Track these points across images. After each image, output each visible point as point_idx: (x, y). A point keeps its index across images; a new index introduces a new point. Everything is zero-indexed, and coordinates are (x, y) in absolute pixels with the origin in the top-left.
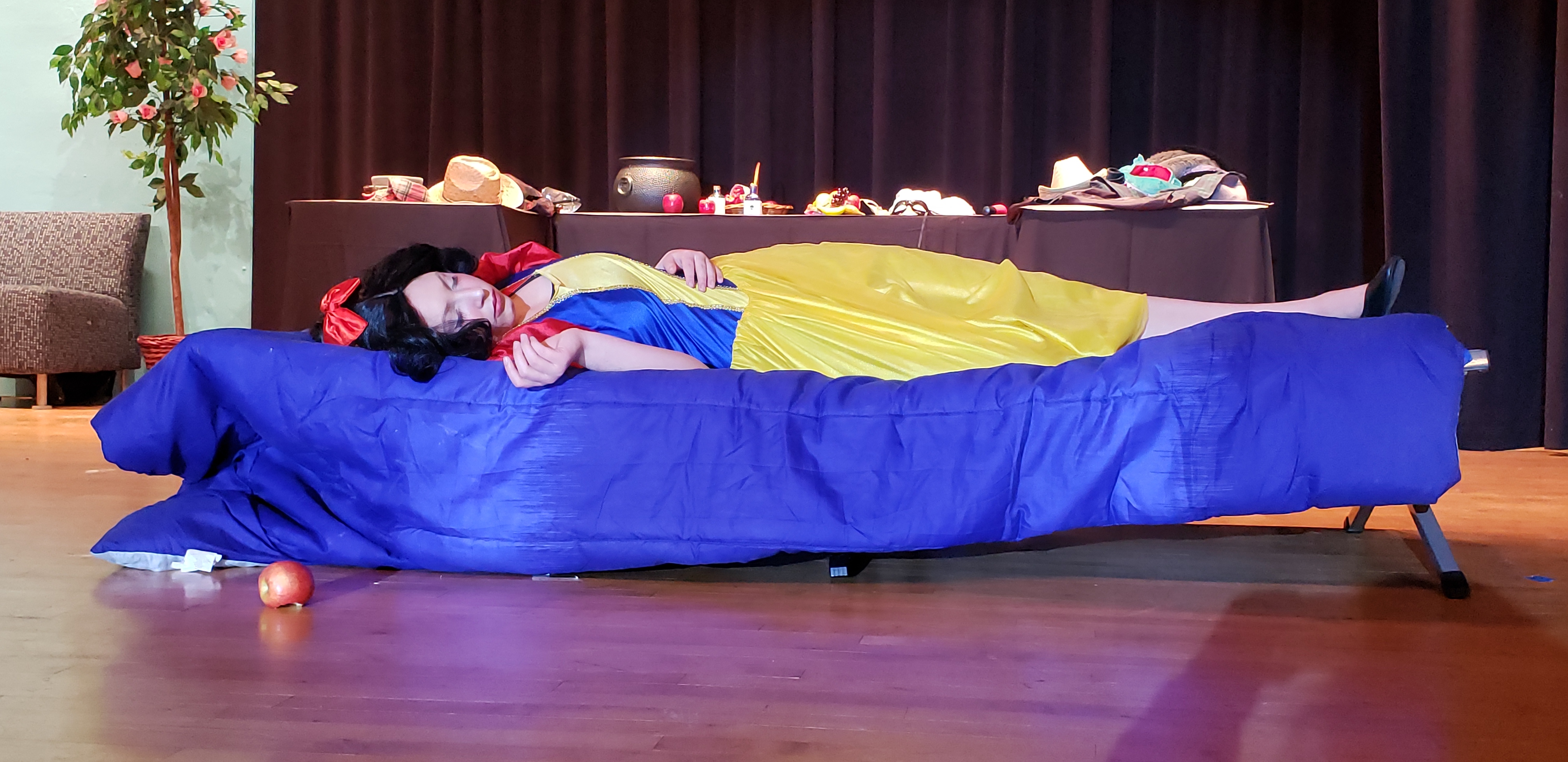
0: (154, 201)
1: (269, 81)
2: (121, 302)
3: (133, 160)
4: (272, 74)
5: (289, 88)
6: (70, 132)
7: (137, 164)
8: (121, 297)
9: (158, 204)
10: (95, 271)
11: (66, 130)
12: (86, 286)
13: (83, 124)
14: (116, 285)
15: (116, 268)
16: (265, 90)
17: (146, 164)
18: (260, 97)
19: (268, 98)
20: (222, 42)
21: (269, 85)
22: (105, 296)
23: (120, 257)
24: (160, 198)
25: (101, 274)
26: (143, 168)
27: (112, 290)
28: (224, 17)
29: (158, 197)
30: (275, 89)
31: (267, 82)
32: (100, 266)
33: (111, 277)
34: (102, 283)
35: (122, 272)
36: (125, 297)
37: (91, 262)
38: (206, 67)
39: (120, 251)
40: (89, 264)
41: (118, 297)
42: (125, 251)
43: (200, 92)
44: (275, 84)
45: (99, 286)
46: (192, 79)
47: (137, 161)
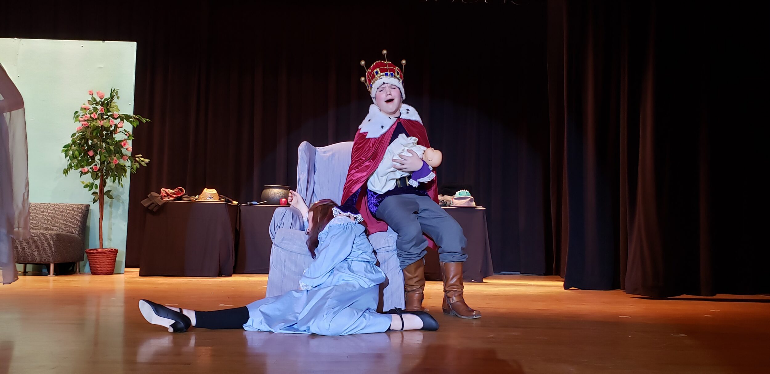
0: (93, 200)
1: (140, 158)
2: (79, 237)
3: (84, 185)
4: (140, 155)
5: (147, 160)
6: (66, 175)
7: (86, 186)
8: (79, 235)
9: (95, 201)
10: (69, 225)
11: (64, 174)
12: (65, 231)
13: (70, 172)
14: (77, 231)
15: (77, 224)
16: (138, 161)
17: (90, 186)
18: (137, 164)
19: (140, 164)
20: (125, 144)
21: (140, 159)
22: (73, 234)
23: (78, 220)
24: (96, 199)
25: (71, 226)
26: (88, 188)
27: (75, 232)
28: (125, 136)
29: (95, 198)
30: (142, 161)
31: (139, 158)
32: (71, 223)
33: (75, 227)
34: (71, 230)
35: (79, 226)
36: (80, 235)
37: (67, 222)
38: (118, 153)
39: (79, 218)
40: (67, 223)
41: (78, 235)
42: (81, 218)
43: (116, 162)
44: (142, 159)
45: (70, 231)
46: (113, 157)
47: (86, 185)
